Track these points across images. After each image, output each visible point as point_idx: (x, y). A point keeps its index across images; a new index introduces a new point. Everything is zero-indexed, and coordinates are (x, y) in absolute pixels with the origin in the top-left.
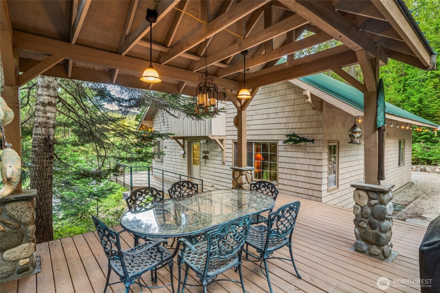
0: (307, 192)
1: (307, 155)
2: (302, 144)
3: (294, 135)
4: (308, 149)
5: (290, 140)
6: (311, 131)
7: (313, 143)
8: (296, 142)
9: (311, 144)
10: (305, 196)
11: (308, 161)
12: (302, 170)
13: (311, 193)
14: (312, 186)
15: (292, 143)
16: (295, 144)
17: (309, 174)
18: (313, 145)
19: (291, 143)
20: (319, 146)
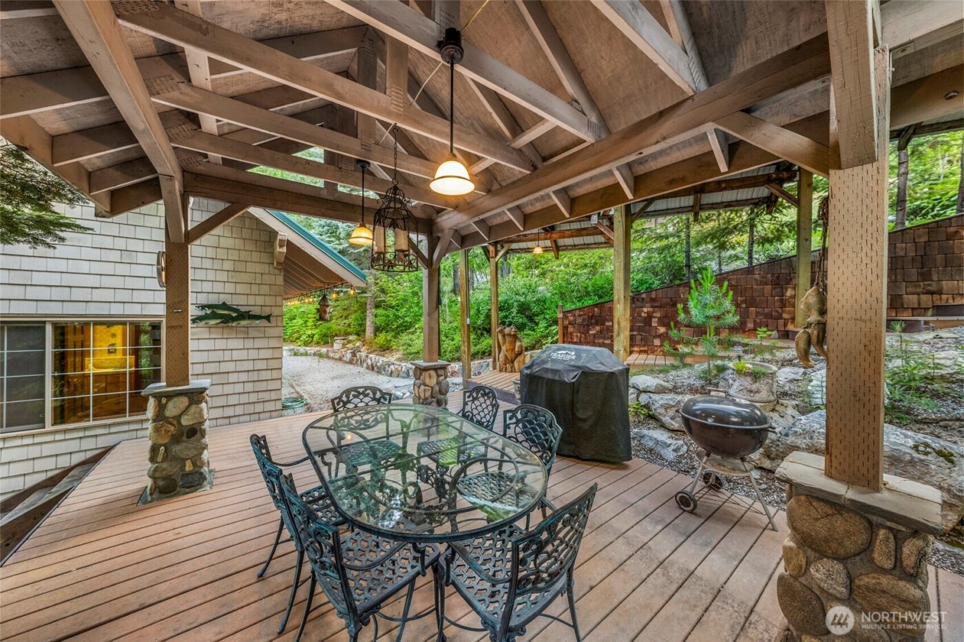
0: (250, 409)
1: (249, 343)
2: (244, 323)
3: (224, 306)
4: (252, 333)
5: (214, 316)
6: (260, 300)
7: (269, 321)
8: (226, 320)
9: (264, 323)
10: (247, 418)
11: (253, 354)
12: (239, 372)
13: (259, 408)
14: (261, 395)
15: (219, 321)
16: (225, 323)
17: (254, 376)
18: (268, 324)
19: (213, 322)
20: (277, 326)
